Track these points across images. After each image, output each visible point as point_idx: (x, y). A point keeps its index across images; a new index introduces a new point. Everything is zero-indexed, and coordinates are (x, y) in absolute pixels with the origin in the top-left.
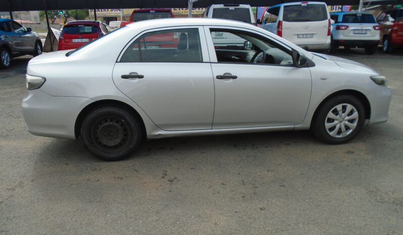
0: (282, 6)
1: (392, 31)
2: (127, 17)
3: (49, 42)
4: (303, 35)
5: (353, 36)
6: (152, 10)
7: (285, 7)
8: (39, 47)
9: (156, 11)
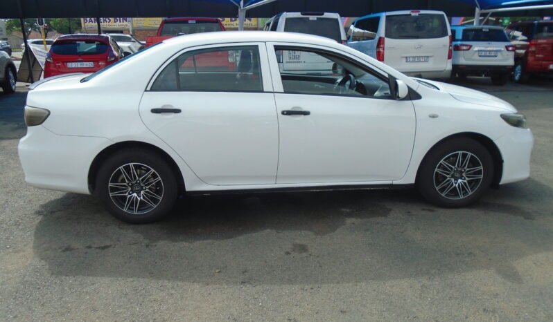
0: (383, 16)
1: (527, 53)
2: (138, 30)
3: (27, 67)
4: (414, 57)
5: (478, 60)
6: (191, 19)
7: (387, 17)
8: (11, 74)
9: (198, 22)
